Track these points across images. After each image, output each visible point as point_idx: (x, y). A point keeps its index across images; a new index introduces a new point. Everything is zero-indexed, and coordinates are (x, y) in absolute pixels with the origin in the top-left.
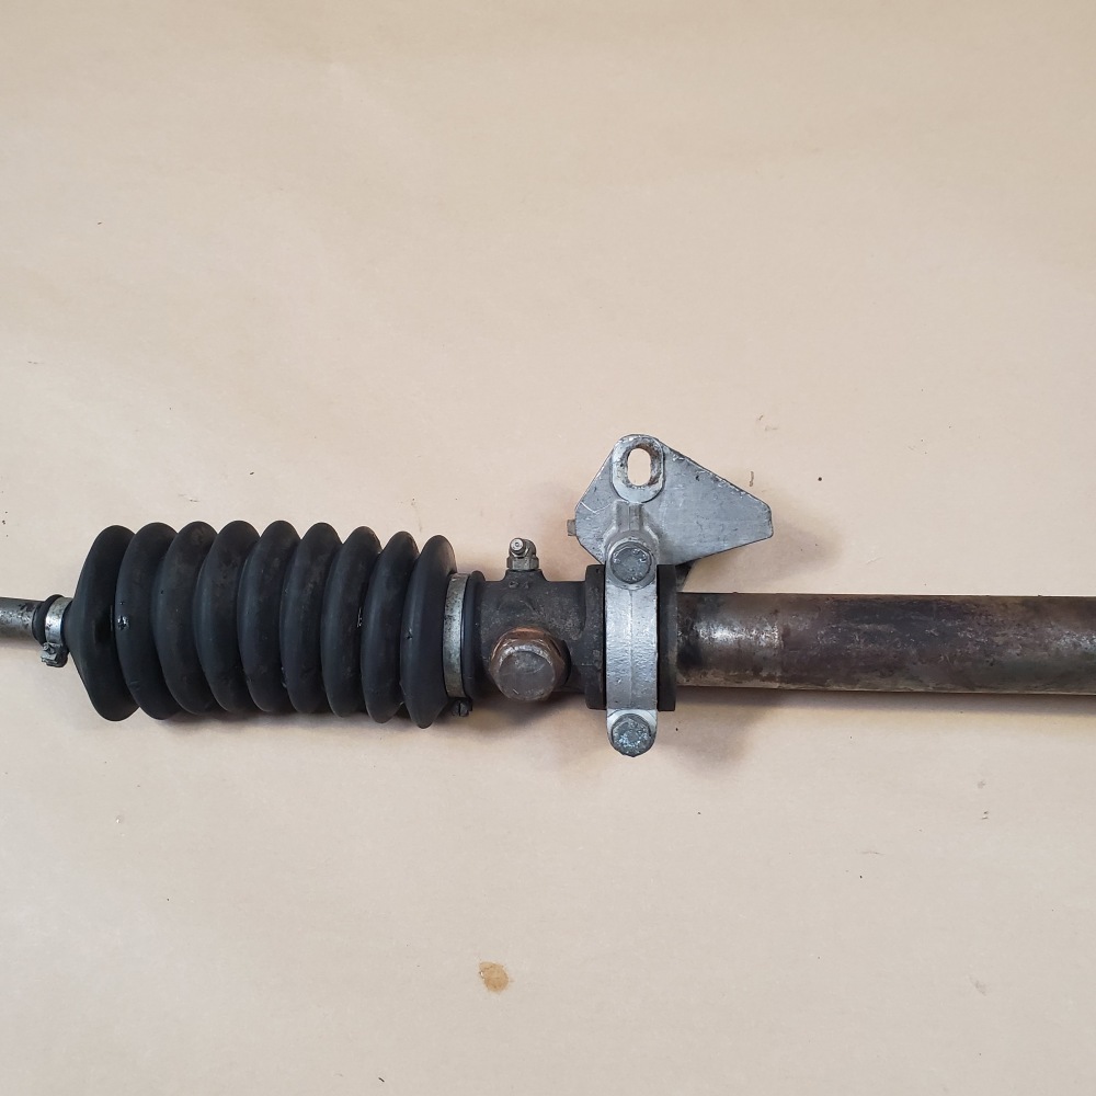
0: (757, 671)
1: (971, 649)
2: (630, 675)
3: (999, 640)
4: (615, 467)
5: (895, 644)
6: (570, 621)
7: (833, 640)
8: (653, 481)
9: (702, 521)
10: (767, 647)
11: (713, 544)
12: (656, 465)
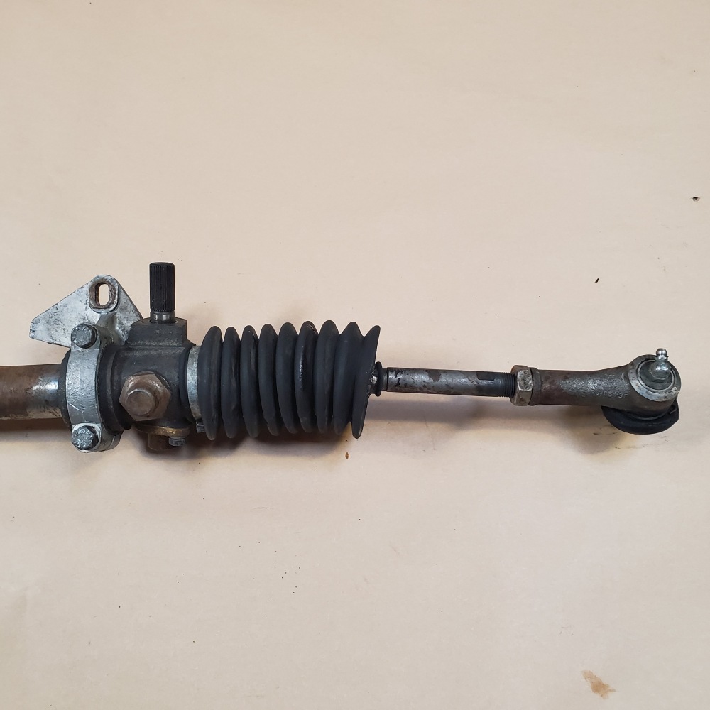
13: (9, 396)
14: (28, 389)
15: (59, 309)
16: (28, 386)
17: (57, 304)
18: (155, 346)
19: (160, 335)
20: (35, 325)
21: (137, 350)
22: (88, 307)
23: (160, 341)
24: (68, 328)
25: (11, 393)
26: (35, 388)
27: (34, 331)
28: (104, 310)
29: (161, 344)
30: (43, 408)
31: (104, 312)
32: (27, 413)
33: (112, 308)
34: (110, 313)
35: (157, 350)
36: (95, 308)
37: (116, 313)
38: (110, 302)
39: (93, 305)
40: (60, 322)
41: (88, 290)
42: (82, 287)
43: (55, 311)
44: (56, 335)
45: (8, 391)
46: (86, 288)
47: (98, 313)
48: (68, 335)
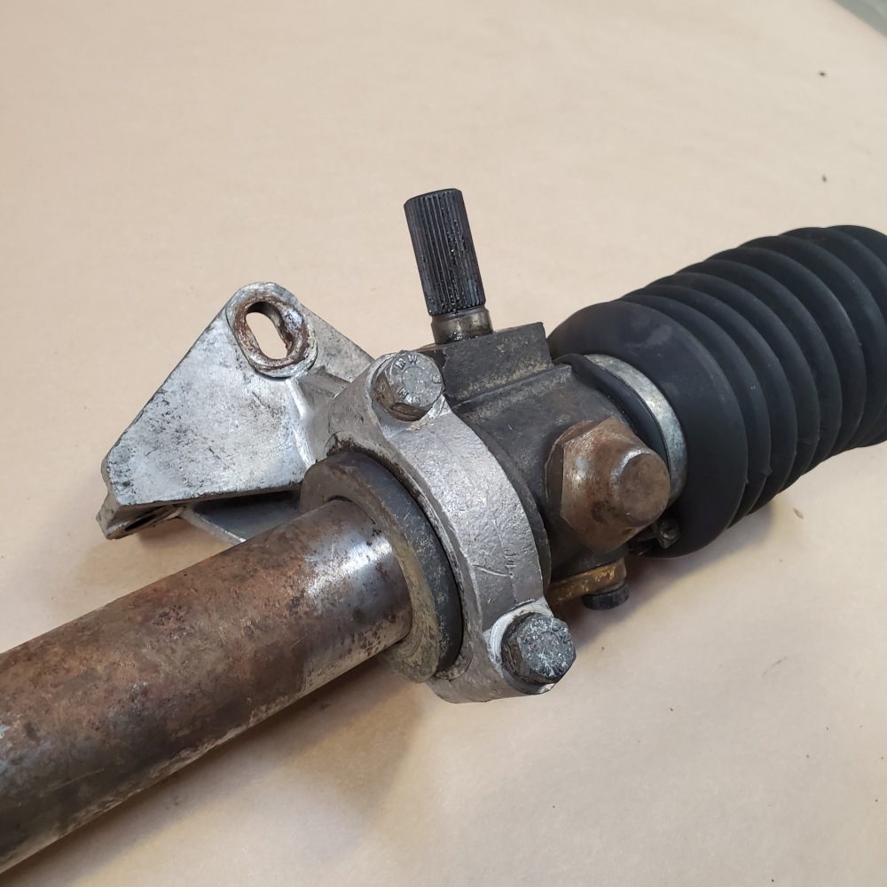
13: (250, 648)
14: (296, 602)
15: (175, 401)
16: (291, 593)
17: (160, 391)
18: (508, 383)
19: (508, 357)
20: (124, 467)
21: (482, 403)
22: (250, 372)
23: (511, 371)
24: (219, 442)
25: (250, 636)
26: (314, 588)
27: (126, 484)
28: (296, 368)
29: (515, 377)
31: (298, 371)
32: (302, 681)
33: (312, 357)
34: (313, 371)
35: (519, 390)
36: (270, 371)
37: (323, 368)
38: (299, 344)
39: (260, 362)
40: (189, 434)
41: (227, 330)
42: (208, 329)
43: (164, 409)
44: (194, 471)
45: (239, 634)
46: (221, 328)
47: (283, 378)
48: (227, 460)
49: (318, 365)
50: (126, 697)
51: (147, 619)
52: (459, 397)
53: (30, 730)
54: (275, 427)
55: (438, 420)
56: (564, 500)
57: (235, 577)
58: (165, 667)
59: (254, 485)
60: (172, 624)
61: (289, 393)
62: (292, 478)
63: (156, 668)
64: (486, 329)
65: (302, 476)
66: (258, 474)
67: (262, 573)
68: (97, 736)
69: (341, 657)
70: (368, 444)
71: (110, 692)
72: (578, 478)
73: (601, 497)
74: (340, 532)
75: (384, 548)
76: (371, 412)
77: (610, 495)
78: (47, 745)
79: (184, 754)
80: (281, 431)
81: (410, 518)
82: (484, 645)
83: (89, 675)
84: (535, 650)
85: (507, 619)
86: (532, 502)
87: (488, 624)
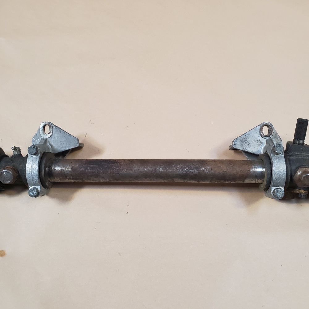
0: (66, 177)
1: (115, 170)
2: (31, 177)
3: (121, 168)
4: (40, 129)
5: (97, 170)
6: (21, 165)
7: (83, 169)
8: (49, 133)
9: (62, 143)
10: (68, 171)
11: (64, 148)
12: (50, 129)
13: (240, 173)
14: (248, 171)
15: (247, 136)
16: (248, 169)
17: (245, 133)
18: (300, 155)
19: (302, 150)
20: (235, 142)
21: (293, 156)
22: (260, 135)
23: (302, 153)
24: (250, 144)
25: (241, 172)
26: (252, 170)
27: (235, 145)
29: (302, 154)
30: (253, 179)
31: (267, 138)
32: (245, 181)
33: (271, 137)
34: (270, 139)
35: (301, 156)
36: (263, 136)
37: (272, 139)
38: (270, 134)
39: (262, 135)
40: (247, 141)
41: (260, 128)
42: (257, 127)
43: (245, 136)
44: (245, 147)
45: (239, 171)
46: (259, 127)
47: (265, 138)
48: (250, 147)
49: (271, 138)
50: (223, 171)
51: (229, 164)
52: (290, 153)
53: (212, 169)
54: (260, 145)
55: (281, 156)
56: (295, 176)
57: (242, 164)
58: (229, 170)
59: (252, 152)
60: (232, 166)
61: (264, 141)
62: (259, 154)
63: (228, 170)
64: (303, 144)
65: (260, 154)
66: (254, 151)
67: (246, 165)
68: (218, 174)
69: (251, 180)
70: (269, 155)
71: (222, 170)
72: (299, 174)
73: (300, 178)
74: (259, 165)
75: (264, 170)
76: (271, 151)
77: (301, 178)
78: (213, 172)
79: (226, 181)
80: (260, 146)
81: (269, 167)
82: (271, 189)
83: (220, 167)
84: (277, 193)
85: (277, 187)
86: (289, 174)
87: (273, 186)
